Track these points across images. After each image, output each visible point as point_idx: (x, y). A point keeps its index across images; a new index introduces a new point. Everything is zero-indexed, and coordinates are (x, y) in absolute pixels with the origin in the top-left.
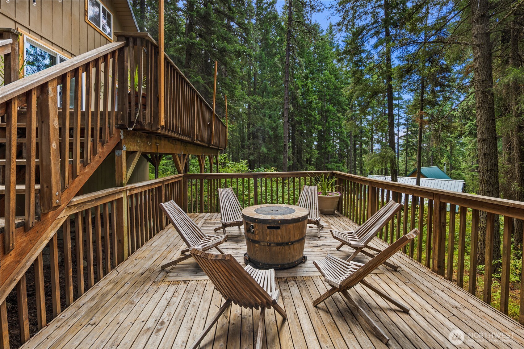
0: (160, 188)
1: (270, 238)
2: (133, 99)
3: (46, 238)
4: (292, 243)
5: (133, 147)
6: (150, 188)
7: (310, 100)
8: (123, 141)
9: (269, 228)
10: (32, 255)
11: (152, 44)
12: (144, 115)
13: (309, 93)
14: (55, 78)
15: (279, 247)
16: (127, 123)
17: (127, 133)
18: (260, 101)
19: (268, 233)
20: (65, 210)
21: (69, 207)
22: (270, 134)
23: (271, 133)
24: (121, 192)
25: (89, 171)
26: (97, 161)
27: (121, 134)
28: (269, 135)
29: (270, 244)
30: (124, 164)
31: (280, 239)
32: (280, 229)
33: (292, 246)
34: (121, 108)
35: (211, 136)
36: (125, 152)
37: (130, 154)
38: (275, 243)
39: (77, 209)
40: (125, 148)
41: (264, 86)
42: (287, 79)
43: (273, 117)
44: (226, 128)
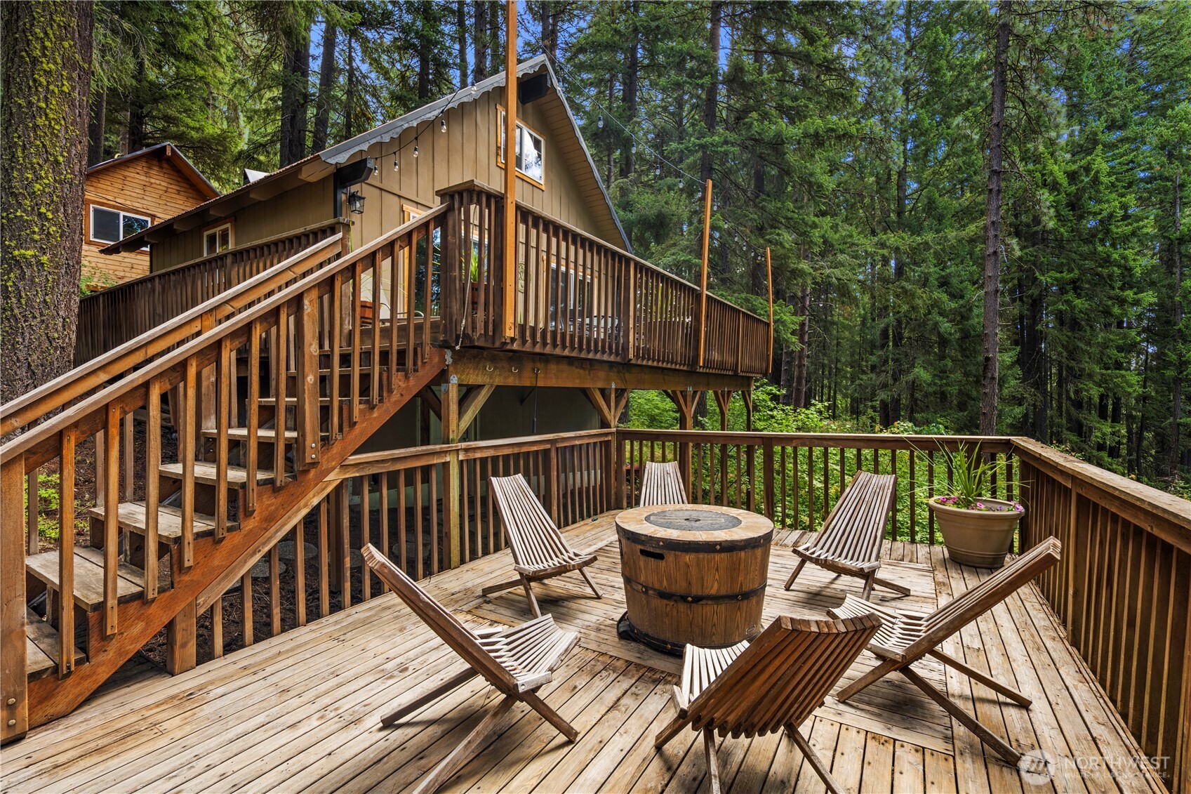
0: (546, 453)
1: (646, 576)
3: (306, 506)
4: (697, 599)
5: (475, 377)
6: (516, 450)
7: (1105, 213)
8: (451, 369)
9: (642, 552)
10: (285, 524)
11: (490, 195)
12: (474, 322)
13: (1098, 191)
14: (314, 286)
15: (665, 602)
18: (900, 243)
19: (642, 564)
20: (336, 470)
21: (344, 467)
22: (942, 330)
23: (946, 326)
24: (446, 452)
25: (380, 416)
26: (395, 402)
27: (446, 357)
28: (939, 333)
29: (647, 590)
30: (454, 407)
31: (665, 583)
32: (664, 561)
33: (697, 608)
34: (445, 316)
35: (696, 348)
36: (455, 387)
37: (468, 392)
38: (654, 590)
39: (358, 471)
40: (454, 380)
41: (926, 201)
42: (995, 168)
43: (955, 281)
44: (768, 325)
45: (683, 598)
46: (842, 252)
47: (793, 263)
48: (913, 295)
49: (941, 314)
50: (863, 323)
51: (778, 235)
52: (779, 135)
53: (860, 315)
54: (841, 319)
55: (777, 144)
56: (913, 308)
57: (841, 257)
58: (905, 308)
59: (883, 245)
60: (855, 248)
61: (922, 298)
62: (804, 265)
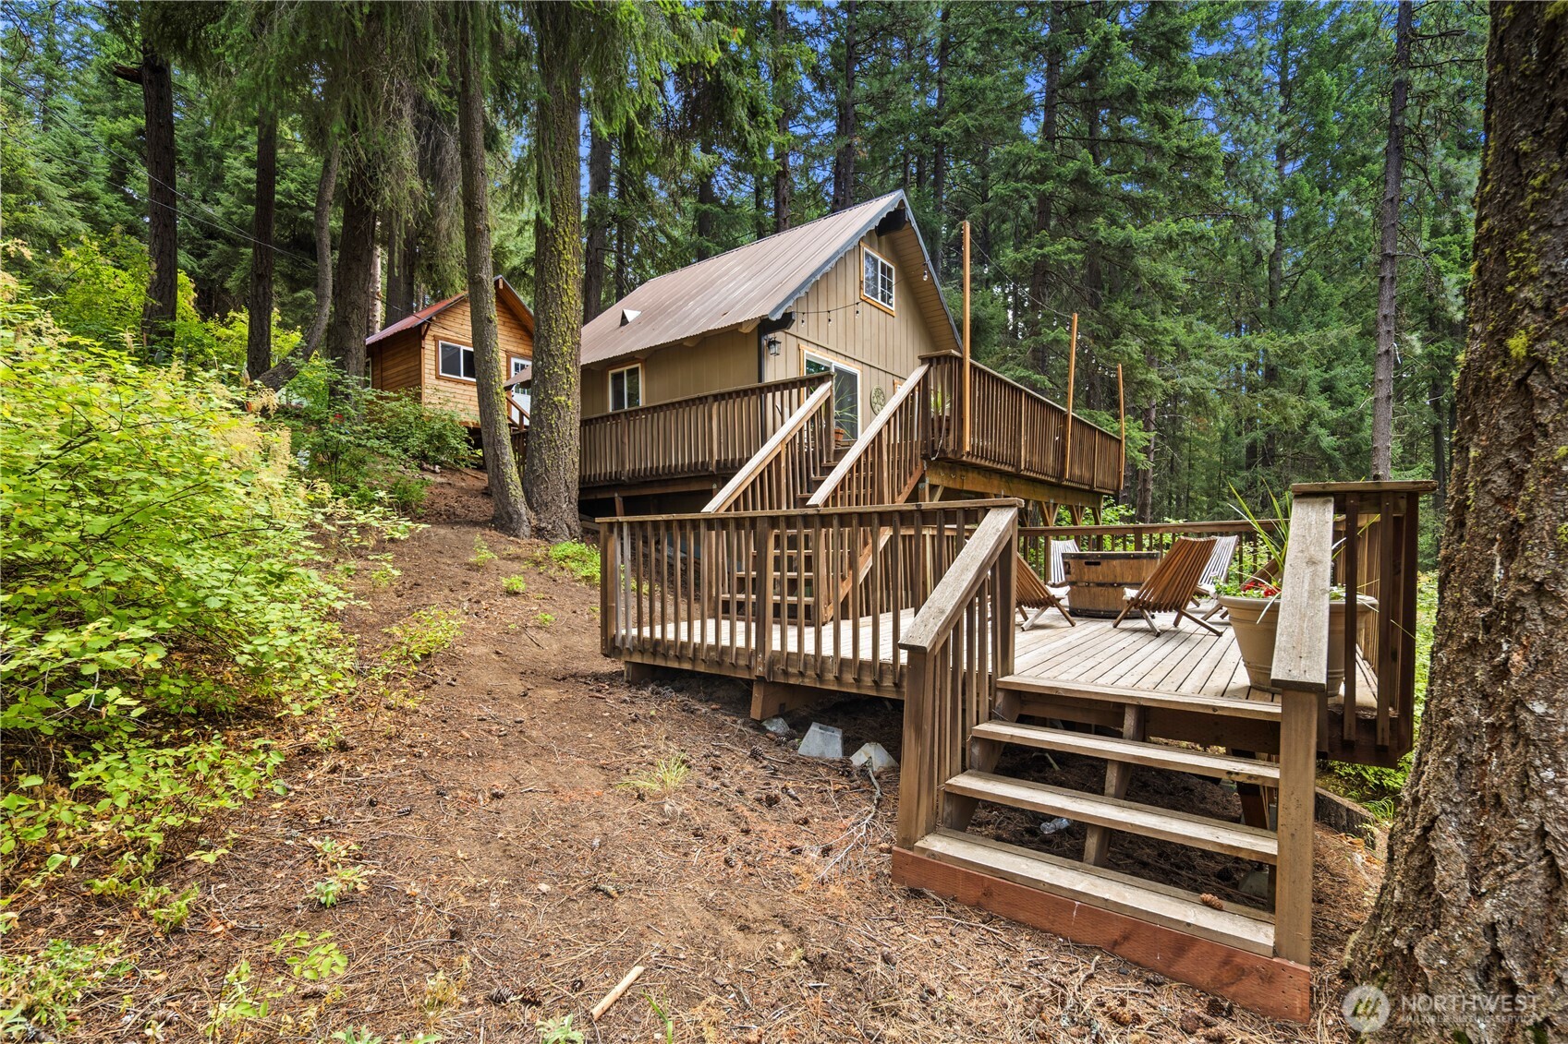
1: (1090, 576)
2: (936, 425)
4: (1121, 584)
5: (935, 480)
8: (927, 473)
9: (1087, 563)
11: (956, 357)
12: (948, 442)
15: (1100, 588)
16: (930, 452)
17: (930, 464)
19: (1087, 569)
22: (1324, 445)
27: (925, 465)
29: (1088, 584)
31: (1101, 578)
32: (1100, 566)
33: (1120, 589)
34: (925, 438)
35: (1063, 463)
36: (928, 485)
37: (933, 488)
38: (1093, 583)
40: (928, 481)
41: (1305, 287)
42: (1388, 251)
43: (1342, 385)
44: (1119, 442)
45: (1112, 585)
46: (1198, 357)
47: (1140, 375)
48: (1284, 405)
49: (1322, 425)
50: (1225, 438)
51: (1125, 345)
52: (1128, 240)
53: (1220, 430)
54: (1195, 434)
55: (1126, 249)
56: (1285, 419)
57: (1195, 363)
58: (1276, 419)
59: (1248, 348)
60: (1213, 352)
61: (1296, 409)
62: (1153, 376)
